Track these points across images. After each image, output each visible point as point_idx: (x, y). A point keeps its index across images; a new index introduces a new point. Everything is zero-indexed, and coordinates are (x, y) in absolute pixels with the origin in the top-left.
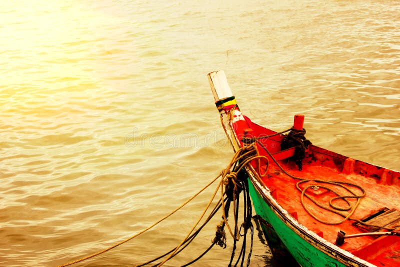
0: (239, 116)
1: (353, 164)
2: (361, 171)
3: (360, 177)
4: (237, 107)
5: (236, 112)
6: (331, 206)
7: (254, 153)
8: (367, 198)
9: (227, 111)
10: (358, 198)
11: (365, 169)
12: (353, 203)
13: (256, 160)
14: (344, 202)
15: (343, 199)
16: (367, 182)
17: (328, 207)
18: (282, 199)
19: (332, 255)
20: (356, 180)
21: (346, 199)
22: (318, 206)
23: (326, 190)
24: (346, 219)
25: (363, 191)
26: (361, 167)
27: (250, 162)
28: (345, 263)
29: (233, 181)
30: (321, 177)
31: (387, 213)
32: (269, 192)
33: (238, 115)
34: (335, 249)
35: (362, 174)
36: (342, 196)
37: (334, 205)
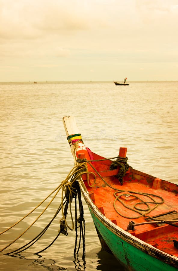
0: (83, 147)
1: (160, 182)
2: (166, 188)
3: (164, 192)
4: (81, 141)
5: (80, 144)
6: (134, 207)
7: (85, 170)
8: (164, 205)
9: (74, 143)
10: (157, 203)
11: (168, 186)
12: (152, 207)
13: (86, 174)
14: (146, 206)
15: (145, 203)
16: (169, 195)
17: (132, 208)
18: (100, 201)
19: (118, 234)
20: (161, 193)
21: (147, 204)
22: (125, 207)
23: (135, 198)
24: (141, 215)
25: (162, 200)
26: (166, 185)
27: (81, 175)
28: (126, 240)
29: (69, 188)
30: (135, 190)
31: (173, 214)
32: (88, 195)
33: (81, 147)
34: (120, 231)
35: (166, 190)
36: (145, 202)
37: (138, 207)
